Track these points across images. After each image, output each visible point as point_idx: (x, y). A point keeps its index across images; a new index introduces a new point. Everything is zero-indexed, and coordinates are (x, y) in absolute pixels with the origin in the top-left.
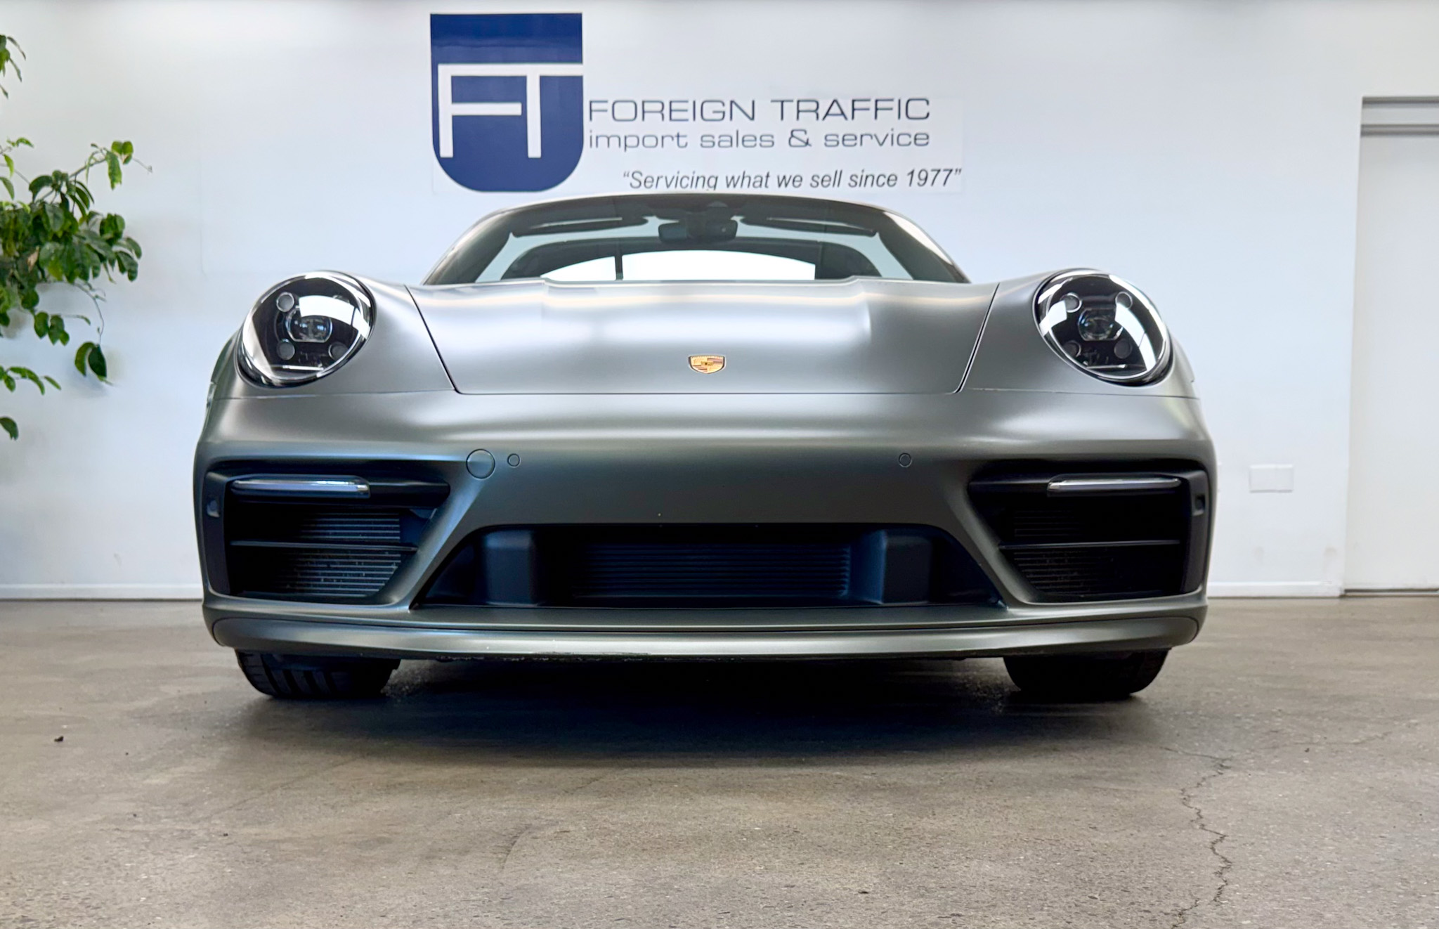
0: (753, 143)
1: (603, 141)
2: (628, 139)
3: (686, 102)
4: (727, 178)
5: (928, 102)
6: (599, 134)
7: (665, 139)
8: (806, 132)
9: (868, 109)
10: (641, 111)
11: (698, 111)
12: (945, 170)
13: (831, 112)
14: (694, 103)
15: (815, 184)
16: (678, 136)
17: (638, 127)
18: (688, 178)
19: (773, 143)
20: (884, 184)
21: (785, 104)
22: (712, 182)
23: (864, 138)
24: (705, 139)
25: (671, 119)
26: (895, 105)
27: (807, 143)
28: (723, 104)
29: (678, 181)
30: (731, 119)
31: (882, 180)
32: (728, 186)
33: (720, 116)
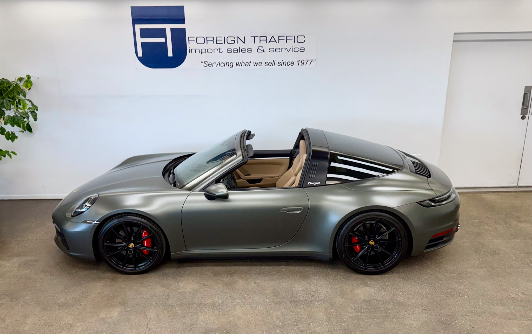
0: (245, 51)
1: (193, 51)
2: (202, 50)
3: (222, 37)
4: (236, 63)
5: (304, 37)
6: (192, 49)
7: (215, 50)
8: (263, 48)
9: (284, 39)
10: (206, 40)
11: (226, 40)
12: (310, 60)
13: (271, 40)
14: (224, 37)
15: (266, 65)
16: (219, 49)
17: (205, 46)
18: (223, 63)
19: (252, 51)
20: (289, 65)
21: (255, 37)
22: (231, 64)
23: (282, 49)
24: (228, 50)
25: (216, 43)
26: (293, 38)
27: (263, 51)
28: (234, 38)
29: (220, 64)
30: (237, 43)
31: (289, 64)
32: (237, 66)
33: (233, 42)
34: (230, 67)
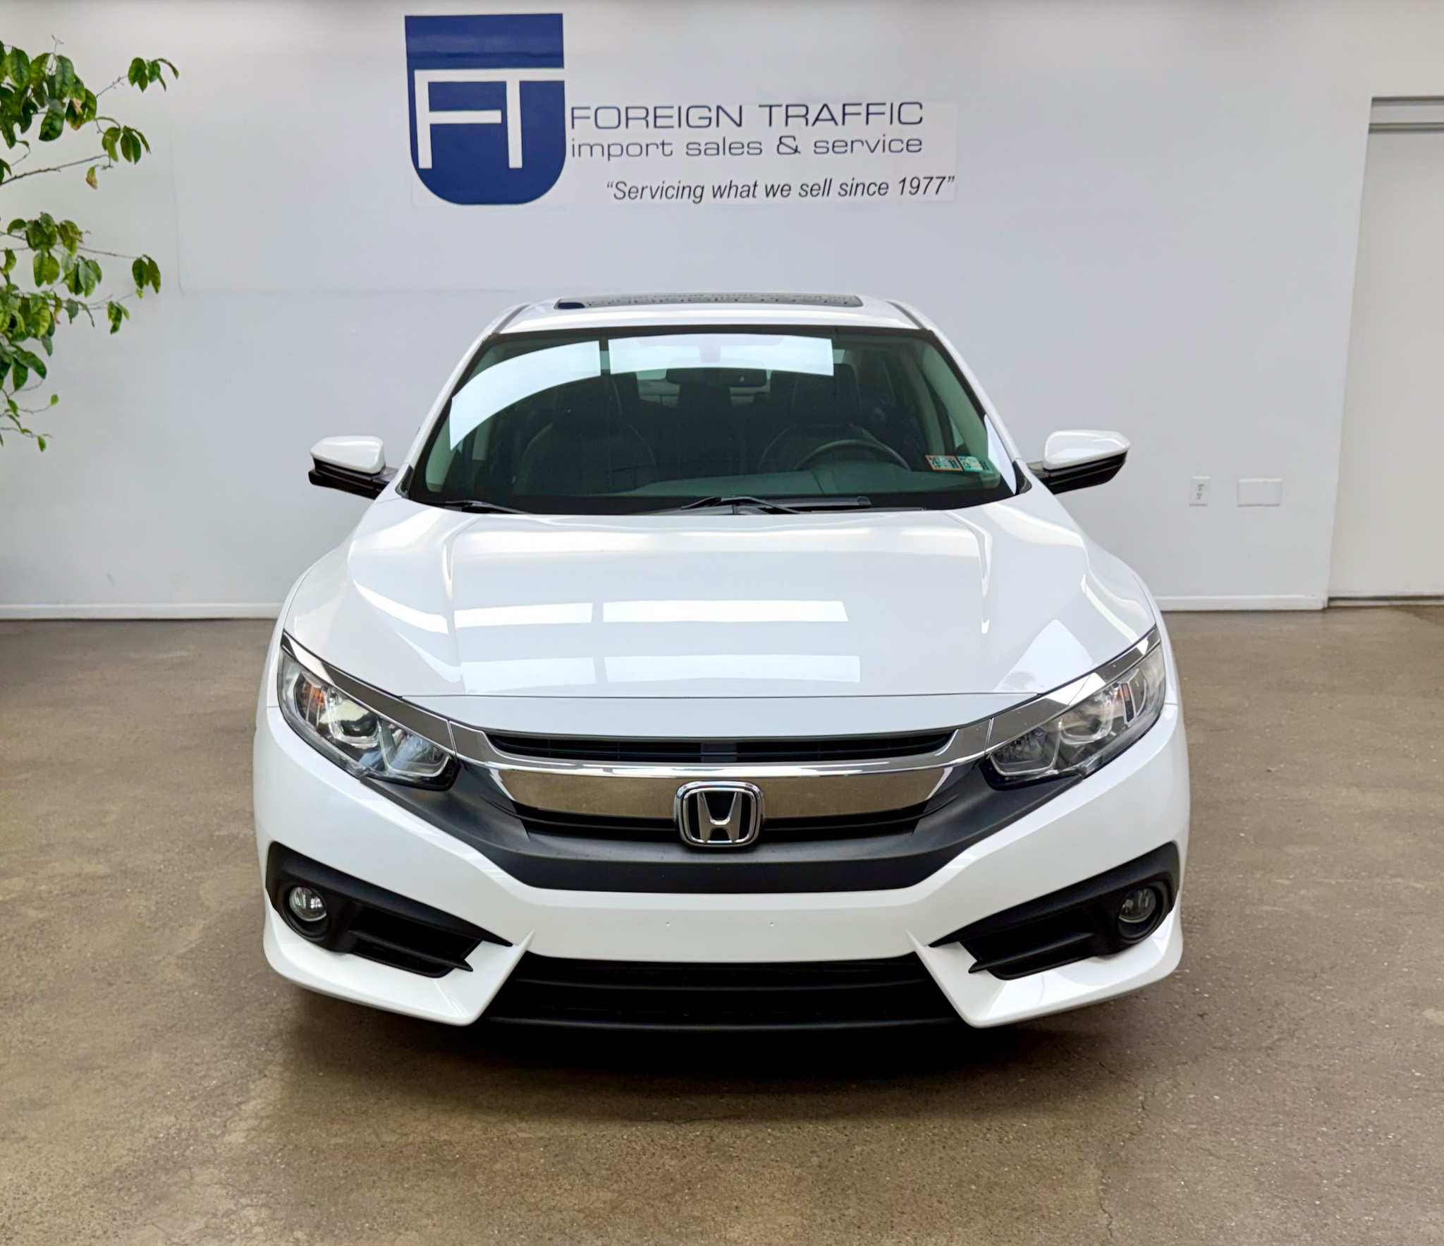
0: (740, 151)
1: (586, 150)
2: (611, 148)
3: (672, 107)
4: (714, 187)
5: (921, 108)
6: (581, 143)
7: (649, 147)
8: (795, 139)
9: (859, 114)
10: (625, 117)
11: (683, 118)
12: (938, 178)
13: (820, 117)
14: (680, 108)
15: (804, 193)
16: (663, 144)
17: (622, 135)
18: (674, 188)
19: (761, 150)
20: (875, 192)
21: (773, 109)
22: (698, 192)
23: (854, 144)
24: (690, 146)
25: (655, 126)
26: (887, 109)
27: (796, 151)
28: (710, 110)
29: (664, 191)
30: (718, 125)
31: (873, 188)
32: (715, 196)
33: (706, 122)
34: (694, 201)
